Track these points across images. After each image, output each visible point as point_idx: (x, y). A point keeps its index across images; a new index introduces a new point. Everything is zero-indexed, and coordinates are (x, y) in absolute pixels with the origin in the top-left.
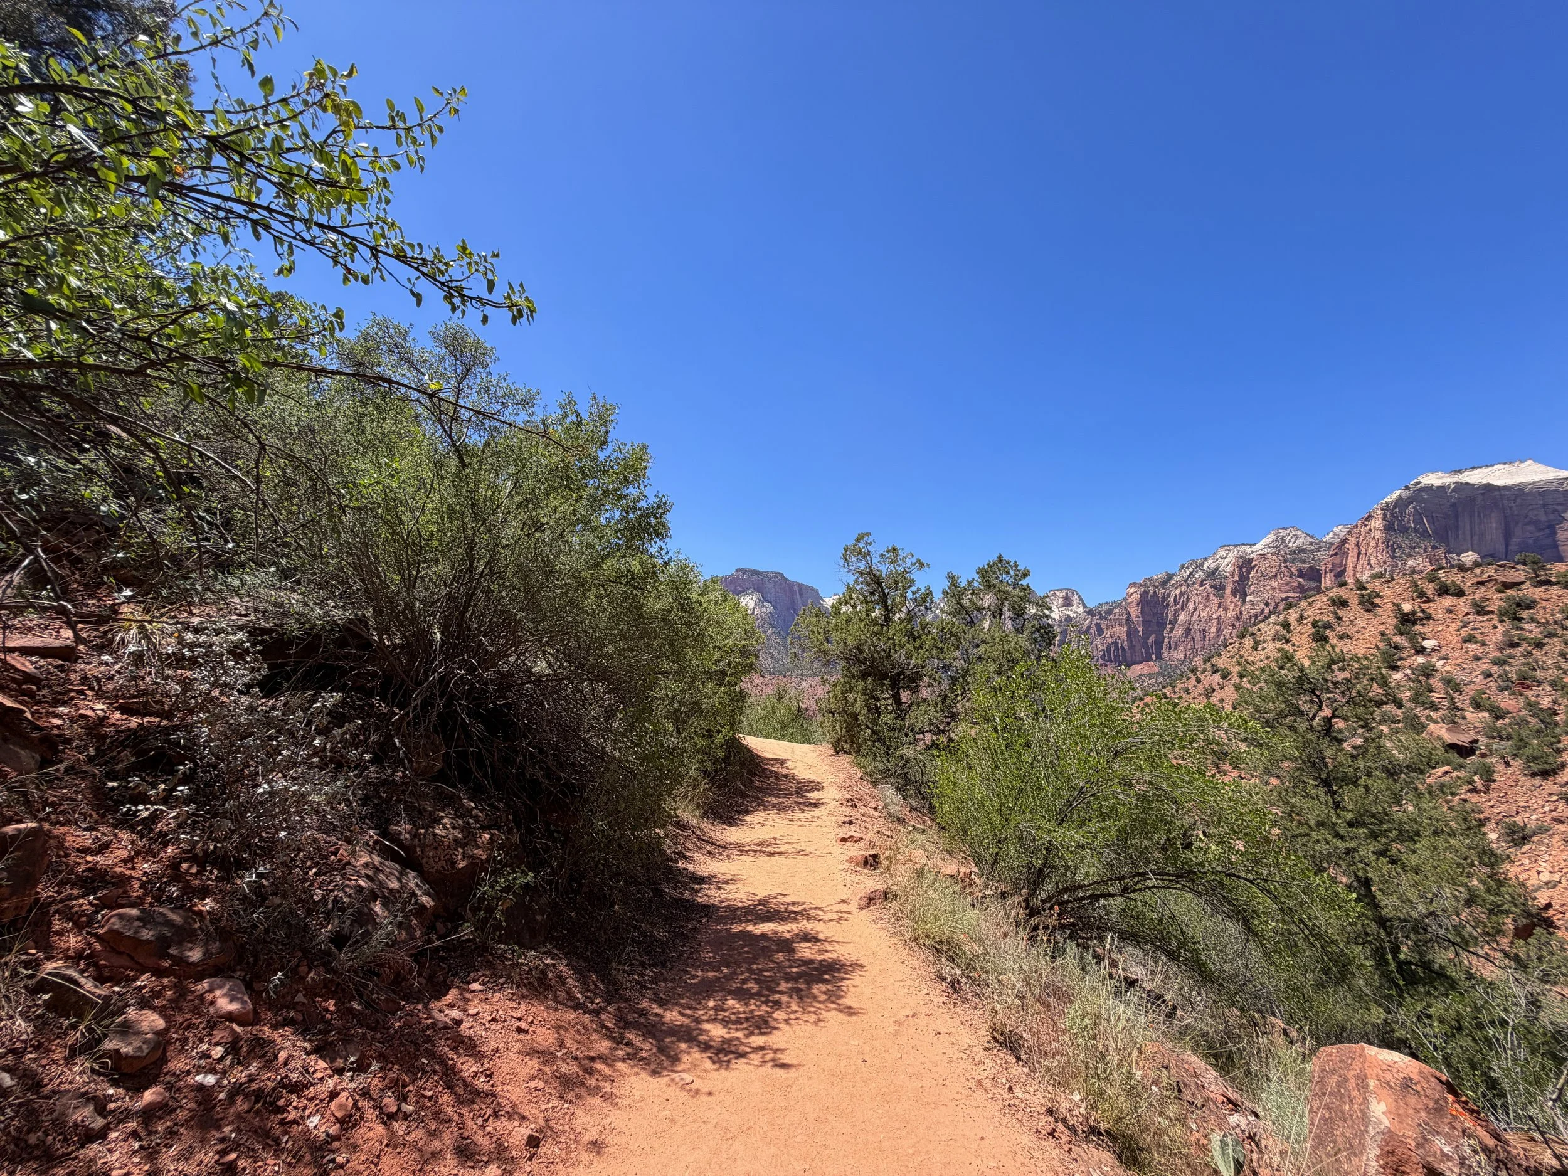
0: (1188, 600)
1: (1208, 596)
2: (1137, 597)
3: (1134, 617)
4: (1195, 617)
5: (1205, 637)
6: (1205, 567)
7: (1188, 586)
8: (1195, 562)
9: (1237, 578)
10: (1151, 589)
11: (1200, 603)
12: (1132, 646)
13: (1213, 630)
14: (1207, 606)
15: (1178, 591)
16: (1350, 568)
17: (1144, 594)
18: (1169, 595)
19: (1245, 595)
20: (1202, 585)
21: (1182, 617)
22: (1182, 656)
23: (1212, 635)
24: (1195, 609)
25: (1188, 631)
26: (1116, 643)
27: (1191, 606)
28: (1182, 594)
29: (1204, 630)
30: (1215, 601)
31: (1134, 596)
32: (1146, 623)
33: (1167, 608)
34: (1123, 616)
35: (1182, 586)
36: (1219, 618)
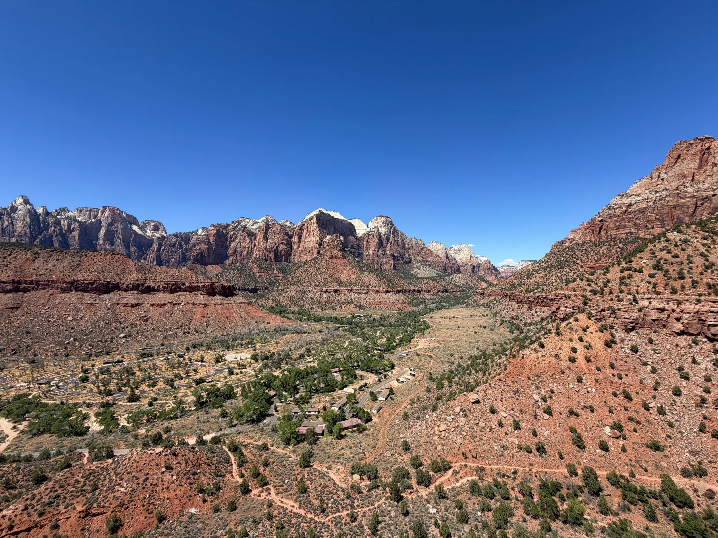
0: (236, 237)
1: (245, 237)
2: (214, 232)
3: (211, 241)
4: (239, 244)
5: (241, 255)
6: (242, 224)
7: (236, 231)
8: (238, 221)
10: (221, 229)
11: (241, 239)
12: (209, 255)
13: (246, 252)
14: (244, 241)
15: (232, 233)
16: (304, 235)
17: (218, 231)
18: (228, 234)
19: (267, 239)
20: (243, 232)
21: (233, 245)
22: (231, 262)
23: (244, 254)
24: (239, 242)
25: (235, 252)
26: (201, 253)
27: (237, 240)
28: (234, 234)
29: (242, 252)
30: (248, 240)
31: (213, 231)
32: (217, 245)
33: (227, 239)
34: (206, 240)
35: (233, 230)
36: (249, 247)
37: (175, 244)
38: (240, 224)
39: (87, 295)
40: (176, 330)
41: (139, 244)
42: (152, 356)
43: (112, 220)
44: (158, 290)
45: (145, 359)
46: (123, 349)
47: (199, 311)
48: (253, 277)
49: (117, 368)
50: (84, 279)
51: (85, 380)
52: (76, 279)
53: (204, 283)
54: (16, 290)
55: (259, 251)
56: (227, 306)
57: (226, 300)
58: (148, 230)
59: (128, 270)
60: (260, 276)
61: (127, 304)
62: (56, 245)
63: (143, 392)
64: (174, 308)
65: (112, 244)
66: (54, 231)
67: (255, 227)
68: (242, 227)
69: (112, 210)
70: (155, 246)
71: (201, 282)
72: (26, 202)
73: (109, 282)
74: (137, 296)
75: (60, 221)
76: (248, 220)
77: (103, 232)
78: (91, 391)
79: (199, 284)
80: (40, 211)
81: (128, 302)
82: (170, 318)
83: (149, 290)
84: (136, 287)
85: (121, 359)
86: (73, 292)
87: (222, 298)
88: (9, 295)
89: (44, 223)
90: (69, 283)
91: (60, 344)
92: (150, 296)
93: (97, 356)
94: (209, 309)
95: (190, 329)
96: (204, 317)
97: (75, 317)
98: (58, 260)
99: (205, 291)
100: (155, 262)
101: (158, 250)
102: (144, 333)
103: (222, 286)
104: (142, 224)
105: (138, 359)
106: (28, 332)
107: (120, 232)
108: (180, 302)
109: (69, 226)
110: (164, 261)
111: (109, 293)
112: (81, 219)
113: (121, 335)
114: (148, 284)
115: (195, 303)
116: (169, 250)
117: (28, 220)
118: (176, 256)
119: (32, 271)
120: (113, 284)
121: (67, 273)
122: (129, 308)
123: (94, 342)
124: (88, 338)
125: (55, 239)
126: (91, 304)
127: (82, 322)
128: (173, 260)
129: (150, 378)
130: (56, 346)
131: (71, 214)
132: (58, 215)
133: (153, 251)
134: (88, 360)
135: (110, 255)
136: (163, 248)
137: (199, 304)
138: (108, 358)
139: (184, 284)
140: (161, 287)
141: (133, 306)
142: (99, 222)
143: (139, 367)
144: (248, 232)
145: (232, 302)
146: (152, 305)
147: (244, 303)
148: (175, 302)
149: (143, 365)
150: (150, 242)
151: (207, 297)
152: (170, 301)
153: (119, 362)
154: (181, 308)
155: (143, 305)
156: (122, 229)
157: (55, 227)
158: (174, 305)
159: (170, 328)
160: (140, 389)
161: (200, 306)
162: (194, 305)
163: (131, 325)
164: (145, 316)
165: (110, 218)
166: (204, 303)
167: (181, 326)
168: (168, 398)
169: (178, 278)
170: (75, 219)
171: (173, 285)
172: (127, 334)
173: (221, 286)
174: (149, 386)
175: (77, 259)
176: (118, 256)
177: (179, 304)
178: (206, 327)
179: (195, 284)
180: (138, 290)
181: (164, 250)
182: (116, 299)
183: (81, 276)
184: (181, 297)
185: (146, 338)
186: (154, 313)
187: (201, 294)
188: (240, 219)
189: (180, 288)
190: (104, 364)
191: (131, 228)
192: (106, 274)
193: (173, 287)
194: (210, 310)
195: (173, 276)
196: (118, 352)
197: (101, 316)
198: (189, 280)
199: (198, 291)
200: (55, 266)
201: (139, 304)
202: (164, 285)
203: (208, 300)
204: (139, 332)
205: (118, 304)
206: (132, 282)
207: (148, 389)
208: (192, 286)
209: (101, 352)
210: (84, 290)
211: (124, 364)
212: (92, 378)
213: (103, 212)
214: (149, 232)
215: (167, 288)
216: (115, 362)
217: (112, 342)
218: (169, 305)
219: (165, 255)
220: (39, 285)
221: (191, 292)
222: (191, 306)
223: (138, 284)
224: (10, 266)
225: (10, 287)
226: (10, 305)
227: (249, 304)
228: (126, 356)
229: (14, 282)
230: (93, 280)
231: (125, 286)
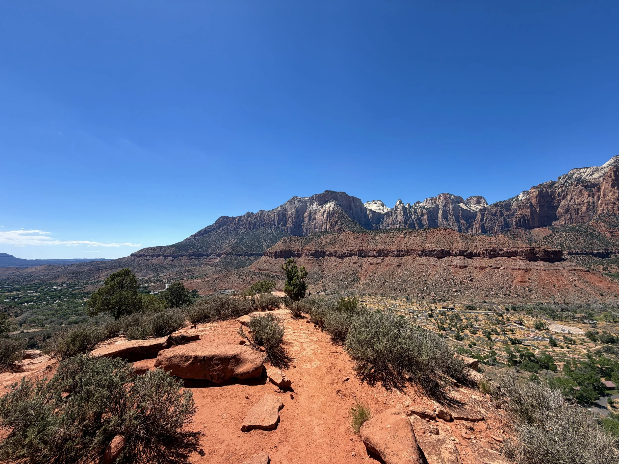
0: (567, 194)
1: (581, 191)
2: (536, 193)
3: (534, 204)
4: (572, 201)
5: (578, 213)
6: (574, 177)
7: (566, 187)
8: (568, 175)
9: (613, 178)
10: (544, 189)
11: (575, 195)
12: (533, 218)
13: (584, 208)
14: (580, 196)
15: (560, 190)
17: (541, 192)
18: (555, 192)
20: (576, 185)
21: (563, 203)
22: (563, 223)
23: (583, 211)
24: (572, 198)
25: (567, 210)
26: (524, 217)
27: (569, 197)
28: (563, 191)
29: (578, 209)
30: (587, 193)
31: (534, 193)
32: (541, 207)
33: (554, 199)
34: (528, 204)
35: (562, 187)
36: (588, 202)
37: (496, 213)
38: (570, 177)
39: (432, 259)
40: (497, 291)
41: (466, 217)
42: (475, 309)
43: (446, 202)
44: (479, 255)
45: (470, 311)
46: (455, 300)
47: (519, 275)
48: (601, 238)
49: (450, 313)
50: (429, 249)
51: (431, 316)
52: (425, 248)
53: (522, 248)
54: (399, 256)
55: (608, 204)
56: (554, 272)
57: (551, 266)
58: (472, 205)
59: (455, 240)
60: (612, 236)
61: (457, 266)
62: (416, 226)
63: (466, 335)
64: (494, 271)
65: (447, 220)
66: (415, 217)
67: (596, 175)
68: (575, 180)
69: (445, 195)
70: (479, 217)
71: (518, 248)
72: (401, 203)
73: (443, 250)
74: (463, 260)
75: (417, 210)
76: (584, 170)
77: (440, 212)
78: (434, 324)
79: (516, 250)
80: (407, 206)
81: (457, 265)
82: (491, 280)
83: (471, 255)
84: (462, 253)
85: (453, 307)
86: (424, 257)
87: (545, 263)
88: (396, 258)
89: (409, 212)
90: (422, 251)
91: (419, 290)
92: (473, 260)
93: (439, 302)
94: (530, 274)
95: (510, 292)
96: (525, 282)
97: (427, 273)
98: (415, 236)
99: (524, 256)
100: (480, 231)
101: (482, 220)
102: (470, 290)
103: (545, 251)
104: (467, 201)
105: (465, 310)
106: (405, 281)
107: (452, 211)
108: (500, 266)
109: (422, 212)
110: (488, 229)
111: (444, 258)
112: (427, 207)
113: (454, 290)
114: (470, 251)
115: (515, 267)
116: (491, 219)
117: (402, 213)
118: (499, 223)
119: (404, 244)
120: (446, 251)
121: (420, 245)
122: (458, 269)
123: (438, 292)
124: (434, 289)
125: (415, 222)
126: (434, 265)
127: (430, 277)
128: (496, 227)
129: (472, 326)
130: (418, 291)
131: (422, 204)
132: (415, 207)
133: (478, 222)
134: (434, 304)
135: (443, 230)
136: (485, 218)
137: (519, 269)
138: (445, 305)
139: (501, 250)
140: (481, 252)
141: (461, 268)
142: (438, 206)
143: (465, 316)
144: (585, 184)
145: (561, 268)
146: (475, 268)
147: (579, 270)
148: (494, 266)
149: (468, 315)
150: (474, 214)
151: (528, 262)
152: (490, 265)
153: (451, 309)
154: (500, 271)
155: (468, 267)
156: (453, 208)
157: (415, 215)
158: (494, 269)
159: (492, 289)
160: (464, 332)
161: (521, 271)
162: (513, 269)
163: (461, 282)
164: (471, 277)
165: (444, 202)
166: (524, 268)
167: (502, 288)
168: (485, 346)
169: (495, 244)
170: (424, 208)
171: (491, 251)
172: (458, 289)
173: (543, 251)
174: (470, 332)
175: (425, 234)
176: (447, 230)
177: (498, 268)
178: (528, 292)
179: (513, 250)
180: (464, 256)
181: (486, 219)
182: (449, 263)
183: (428, 246)
184: (500, 262)
185: (472, 294)
186: (477, 274)
187: (520, 259)
188: (572, 172)
189: (498, 254)
190: (443, 308)
191: (459, 206)
192: (441, 244)
193: (492, 253)
194: (533, 275)
195: (491, 243)
196: (451, 302)
197: (440, 274)
198: (507, 246)
199: (517, 256)
200: (414, 240)
201: (465, 267)
202: (484, 251)
203: (529, 265)
204: (466, 289)
205: (451, 266)
206: (458, 249)
207: (470, 334)
208: (510, 252)
209: (441, 299)
210: (430, 256)
211: (455, 311)
212: (435, 316)
213: (439, 198)
214: (473, 206)
215: (486, 254)
216: (449, 309)
217: (448, 293)
218: (489, 268)
219: (488, 223)
220: (408, 253)
221: (509, 257)
222: (510, 270)
223: (463, 251)
224: (396, 242)
225: (396, 254)
226: (397, 265)
227: (588, 271)
228: (456, 305)
229: (397, 251)
230: (434, 248)
231: (454, 252)
